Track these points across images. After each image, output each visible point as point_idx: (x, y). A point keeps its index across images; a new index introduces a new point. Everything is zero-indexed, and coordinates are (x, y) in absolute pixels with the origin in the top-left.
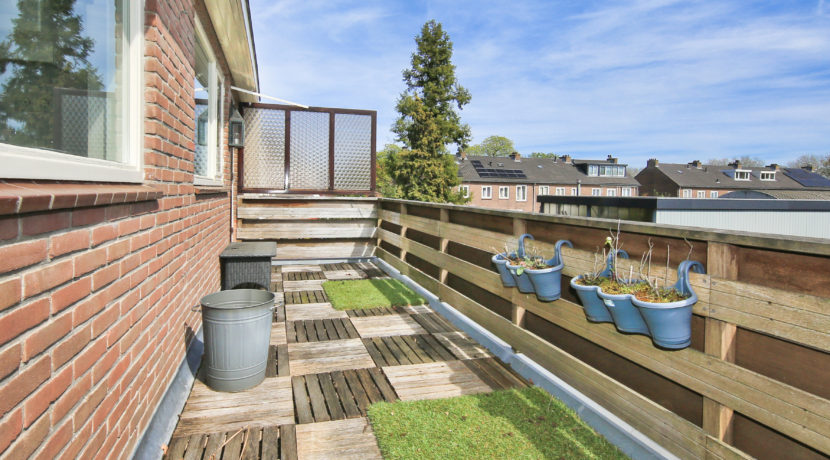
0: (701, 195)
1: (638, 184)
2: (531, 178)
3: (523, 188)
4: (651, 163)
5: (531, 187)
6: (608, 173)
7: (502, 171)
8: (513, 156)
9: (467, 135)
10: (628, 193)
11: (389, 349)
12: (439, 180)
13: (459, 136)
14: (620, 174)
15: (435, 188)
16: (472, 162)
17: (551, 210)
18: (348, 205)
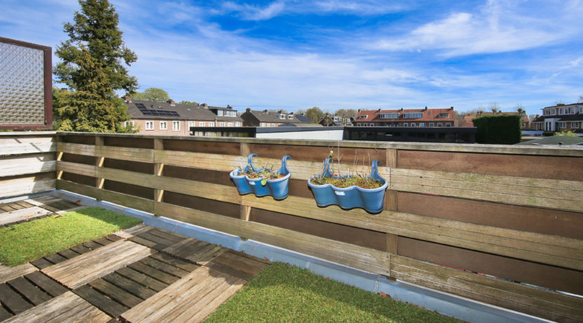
0: (269, 125)
1: (242, 119)
2: (182, 116)
3: (178, 123)
4: (248, 110)
5: (183, 122)
6: (229, 114)
7: (161, 111)
8: (170, 102)
9: (134, 84)
10: (238, 125)
11: (119, 287)
12: (110, 117)
13: (129, 85)
14: (233, 115)
15: (106, 123)
16: (136, 104)
17: (199, 135)
18: (13, 140)
